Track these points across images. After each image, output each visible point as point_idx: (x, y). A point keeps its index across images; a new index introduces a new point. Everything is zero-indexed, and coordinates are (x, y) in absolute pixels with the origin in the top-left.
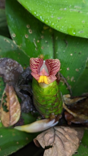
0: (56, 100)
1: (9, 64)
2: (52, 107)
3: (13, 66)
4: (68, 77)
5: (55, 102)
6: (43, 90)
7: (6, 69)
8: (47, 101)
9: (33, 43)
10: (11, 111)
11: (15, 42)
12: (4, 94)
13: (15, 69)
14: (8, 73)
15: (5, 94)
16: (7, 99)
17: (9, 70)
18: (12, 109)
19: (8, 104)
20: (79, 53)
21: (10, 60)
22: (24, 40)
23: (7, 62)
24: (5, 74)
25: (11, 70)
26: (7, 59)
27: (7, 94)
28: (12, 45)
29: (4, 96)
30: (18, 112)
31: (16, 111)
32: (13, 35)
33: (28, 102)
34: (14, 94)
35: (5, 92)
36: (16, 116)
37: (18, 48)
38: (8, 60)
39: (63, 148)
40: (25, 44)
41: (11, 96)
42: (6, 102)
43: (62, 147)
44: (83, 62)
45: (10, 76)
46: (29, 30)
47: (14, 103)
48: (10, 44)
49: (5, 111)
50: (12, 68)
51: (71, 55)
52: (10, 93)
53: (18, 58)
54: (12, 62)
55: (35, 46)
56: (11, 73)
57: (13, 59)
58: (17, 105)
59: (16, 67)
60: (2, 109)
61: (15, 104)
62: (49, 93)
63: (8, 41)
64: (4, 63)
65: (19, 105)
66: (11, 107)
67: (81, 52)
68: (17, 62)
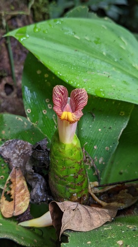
0: (80, 171)
1: (18, 146)
2: (75, 182)
3: (24, 148)
4: (95, 158)
5: (79, 173)
6: (65, 146)
7: (14, 152)
8: (68, 169)
9: (52, 119)
10: (17, 200)
11: (30, 119)
12: (8, 180)
13: (26, 152)
14: (15, 158)
15: (10, 180)
16: (12, 186)
17: (18, 155)
18: (19, 197)
19: (12, 192)
20: (110, 128)
21: (20, 142)
22: (41, 116)
23: (16, 144)
24: (12, 159)
25: (20, 155)
26: (17, 140)
27: (12, 180)
28: (25, 123)
29: (9, 182)
30: (27, 200)
31: (23, 199)
32: (28, 111)
33: (42, 186)
34: (22, 180)
35: (10, 177)
36: (23, 205)
37: (33, 125)
38: (18, 142)
39: (89, 217)
40: (42, 122)
41: (18, 182)
42: (10, 189)
43: (88, 215)
44: (115, 138)
45: (19, 162)
46: (49, 105)
47: (21, 190)
48: (23, 122)
49: (8, 200)
50: (21, 152)
51: (100, 130)
52: (17, 179)
53: (32, 139)
54: (22, 144)
55: (55, 124)
56: (20, 158)
57: (24, 140)
58: (25, 192)
59: (27, 150)
60: (4, 199)
61: (23, 191)
62: (72, 155)
63: (20, 119)
64: (13, 145)
65: (28, 193)
66: (17, 195)
67: (111, 127)
68: (29, 143)
